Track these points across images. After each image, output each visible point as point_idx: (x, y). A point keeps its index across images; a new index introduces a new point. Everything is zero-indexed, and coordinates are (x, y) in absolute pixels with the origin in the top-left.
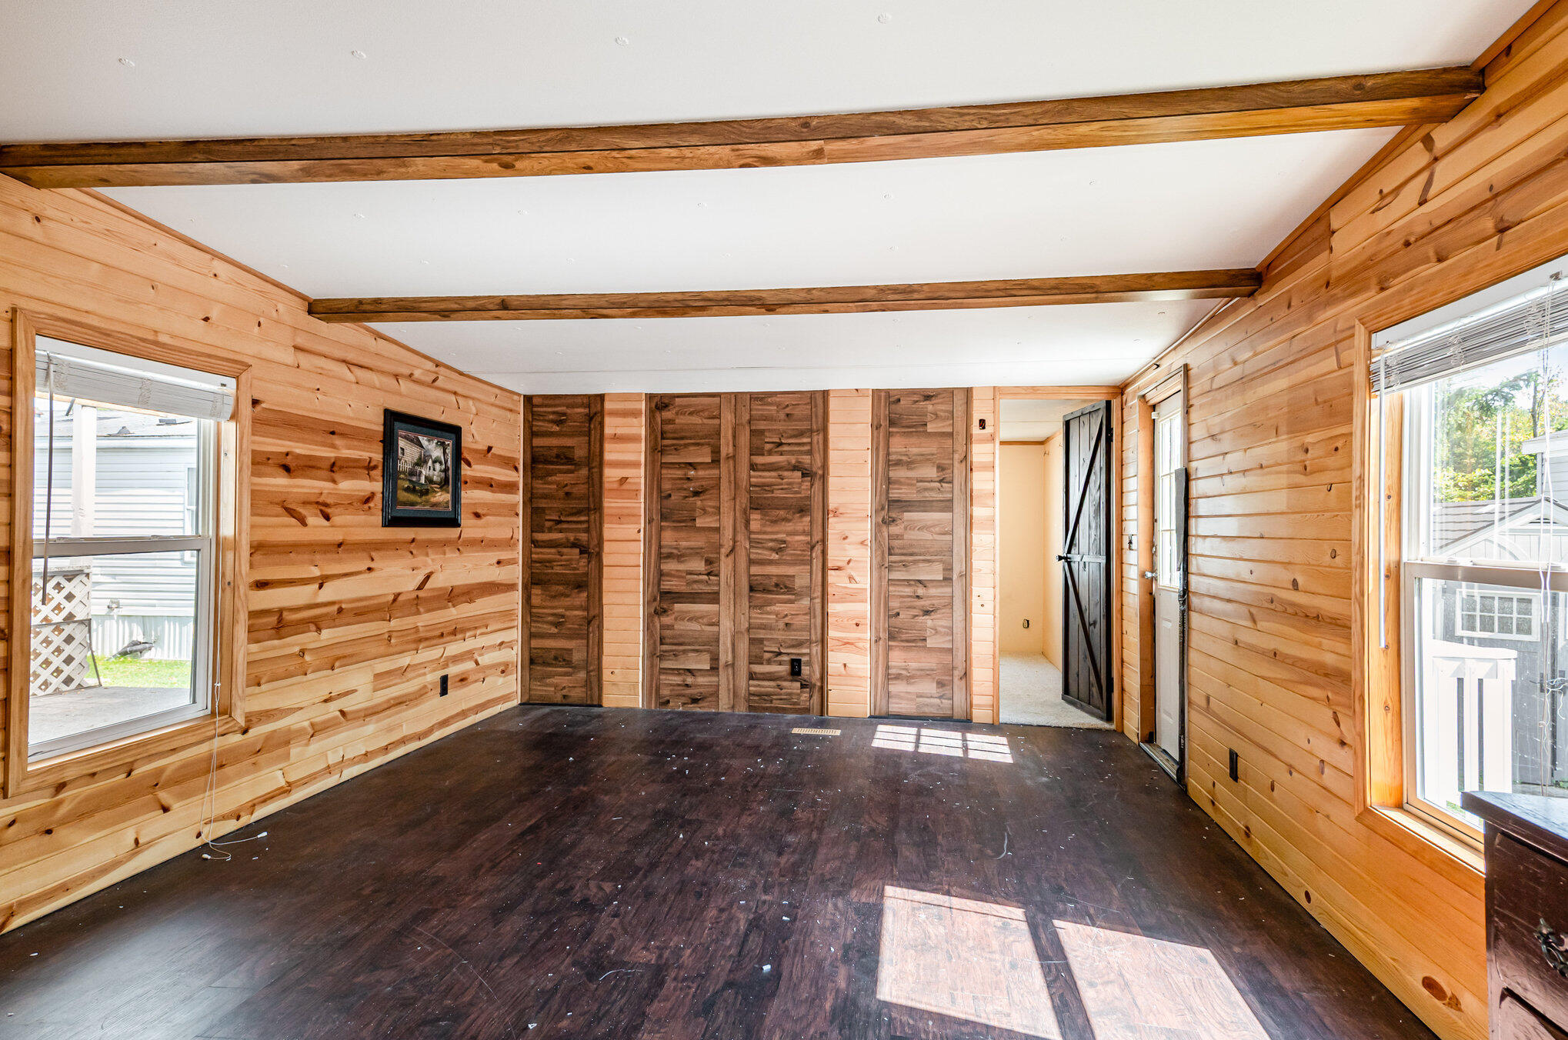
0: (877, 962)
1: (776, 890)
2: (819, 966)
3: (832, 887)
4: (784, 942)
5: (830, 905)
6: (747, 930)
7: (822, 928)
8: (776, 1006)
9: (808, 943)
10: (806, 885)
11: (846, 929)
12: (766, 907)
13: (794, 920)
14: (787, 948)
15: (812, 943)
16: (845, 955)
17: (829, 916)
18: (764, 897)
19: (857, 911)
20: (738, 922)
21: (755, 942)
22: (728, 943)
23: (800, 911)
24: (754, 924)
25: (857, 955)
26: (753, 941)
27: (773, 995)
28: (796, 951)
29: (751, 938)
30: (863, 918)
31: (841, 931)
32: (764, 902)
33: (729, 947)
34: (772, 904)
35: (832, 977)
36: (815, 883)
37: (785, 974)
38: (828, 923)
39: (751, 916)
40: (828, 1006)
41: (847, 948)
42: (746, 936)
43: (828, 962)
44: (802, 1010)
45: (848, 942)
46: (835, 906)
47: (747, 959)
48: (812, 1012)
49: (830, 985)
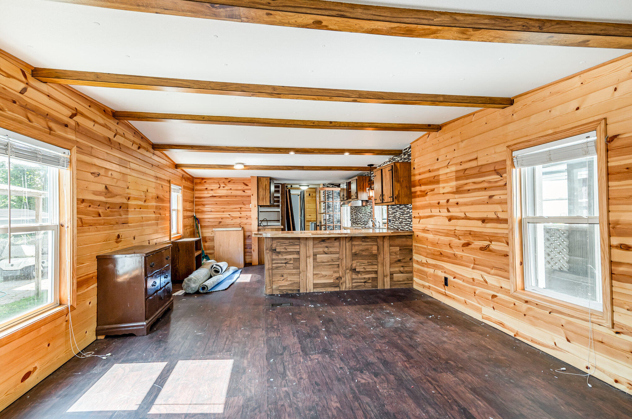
0: (232, 370)
1: (282, 395)
2: (253, 364)
3: (253, 404)
4: (269, 370)
5: (253, 391)
6: (285, 372)
7: (255, 379)
8: (265, 351)
9: (260, 371)
10: (268, 402)
11: (245, 380)
12: (283, 384)
13: (268, 380)
14: (267, 368)
15: (258, 372)
16: (245, 371)
17: (253, 385)
18: (286, 389)
19: (240, 391)
20: (291, 375)
21: (281, 369)
22: (290, 366)
23: (267, 385)
24: (284, 375)
25: (240, 371)
26: (281, 368)
27: (267, 354)
28: (264, 368)
29: (282, 369)
30: (237, 388)
31: (247, 379)
32: (285, 386)
33: (288, 365)
34: (281, 386)
35: (249, 362)
36: (263, 404)
37: (265, 360)
38: (253, 381)
39: (287, 378)
40: (249, 355)
41: (244, 372)
42: (284, 369)
43: (251, 367)
44: (257, 352)
45: (244, 375)
46: (250, 391)
47: (280, 362)
48: (254, 352)
49: (249, 360)
